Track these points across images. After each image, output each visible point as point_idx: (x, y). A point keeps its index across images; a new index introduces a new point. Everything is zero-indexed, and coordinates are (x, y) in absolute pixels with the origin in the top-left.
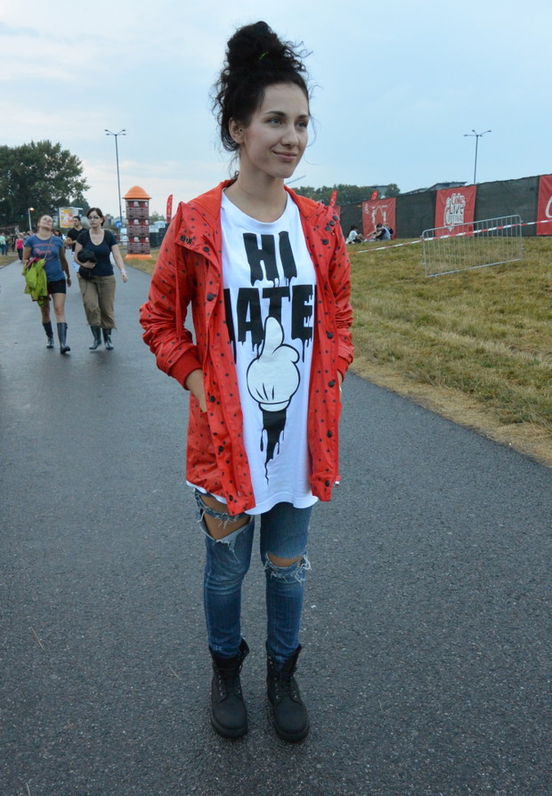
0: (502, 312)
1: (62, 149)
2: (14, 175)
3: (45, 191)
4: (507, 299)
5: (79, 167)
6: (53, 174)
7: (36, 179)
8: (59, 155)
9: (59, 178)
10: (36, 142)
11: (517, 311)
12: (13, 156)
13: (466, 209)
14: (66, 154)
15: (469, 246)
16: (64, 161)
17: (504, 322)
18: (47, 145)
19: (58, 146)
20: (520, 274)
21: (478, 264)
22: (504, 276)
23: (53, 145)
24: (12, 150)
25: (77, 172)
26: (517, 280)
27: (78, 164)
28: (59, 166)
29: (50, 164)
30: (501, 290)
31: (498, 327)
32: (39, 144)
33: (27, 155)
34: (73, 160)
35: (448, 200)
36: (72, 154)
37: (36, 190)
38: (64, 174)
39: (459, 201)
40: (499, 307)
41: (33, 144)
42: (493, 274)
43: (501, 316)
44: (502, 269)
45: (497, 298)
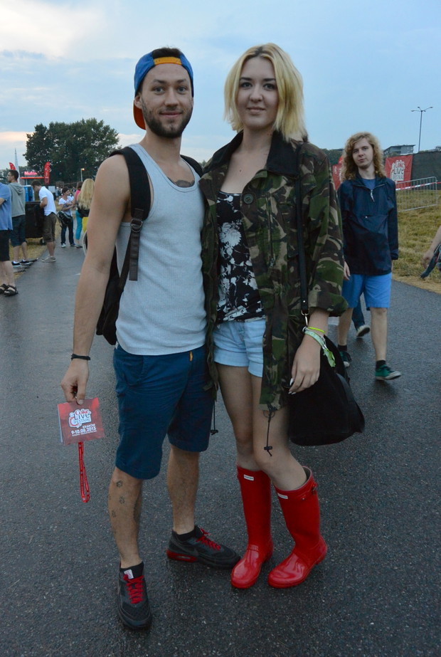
0: (416, 234)
1: (104, 125)
2: (69, 144)
3: (92, 155)
4: (420, 228)
5: (116, 138)
6: (97, 143)
7: (85, 147)
8: (102, 129)
9: (102, 146)
10: (85, 120)
11: (425, 234)
12: (69, 130)
13: (406, 171)
14: (107, 128)
15: (405, 196)
16: (105, 133)
17: (416, 240)
18: (94, 121)
19: (102, 123)
20: (433, 214)
21: (408, 208)
22: (422, 215)
23: (98, 121)
24: (68, 126)
25: (115, 141)
26: (430, 217)
27: (116, 135)
28: (102, 137)
29: (95, 135)
30: (419, 223)
31: (412, 242)
32: (88, 121)
33: (79, 129)
34: (112, 132)
35: (393, 165)
36: (111, 128)
37: (84, 155)
38: (105, 143)
39: (401, 165)
40: (415, 232)
41: (83, 121)
42: (417, 214)
43: (415, 237)
44: (423, 211)
45: (415, 227)
